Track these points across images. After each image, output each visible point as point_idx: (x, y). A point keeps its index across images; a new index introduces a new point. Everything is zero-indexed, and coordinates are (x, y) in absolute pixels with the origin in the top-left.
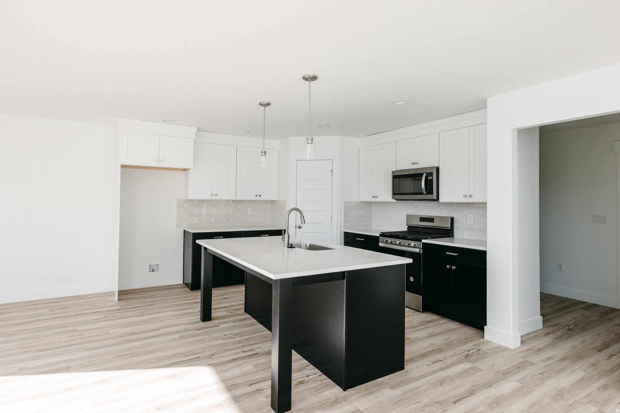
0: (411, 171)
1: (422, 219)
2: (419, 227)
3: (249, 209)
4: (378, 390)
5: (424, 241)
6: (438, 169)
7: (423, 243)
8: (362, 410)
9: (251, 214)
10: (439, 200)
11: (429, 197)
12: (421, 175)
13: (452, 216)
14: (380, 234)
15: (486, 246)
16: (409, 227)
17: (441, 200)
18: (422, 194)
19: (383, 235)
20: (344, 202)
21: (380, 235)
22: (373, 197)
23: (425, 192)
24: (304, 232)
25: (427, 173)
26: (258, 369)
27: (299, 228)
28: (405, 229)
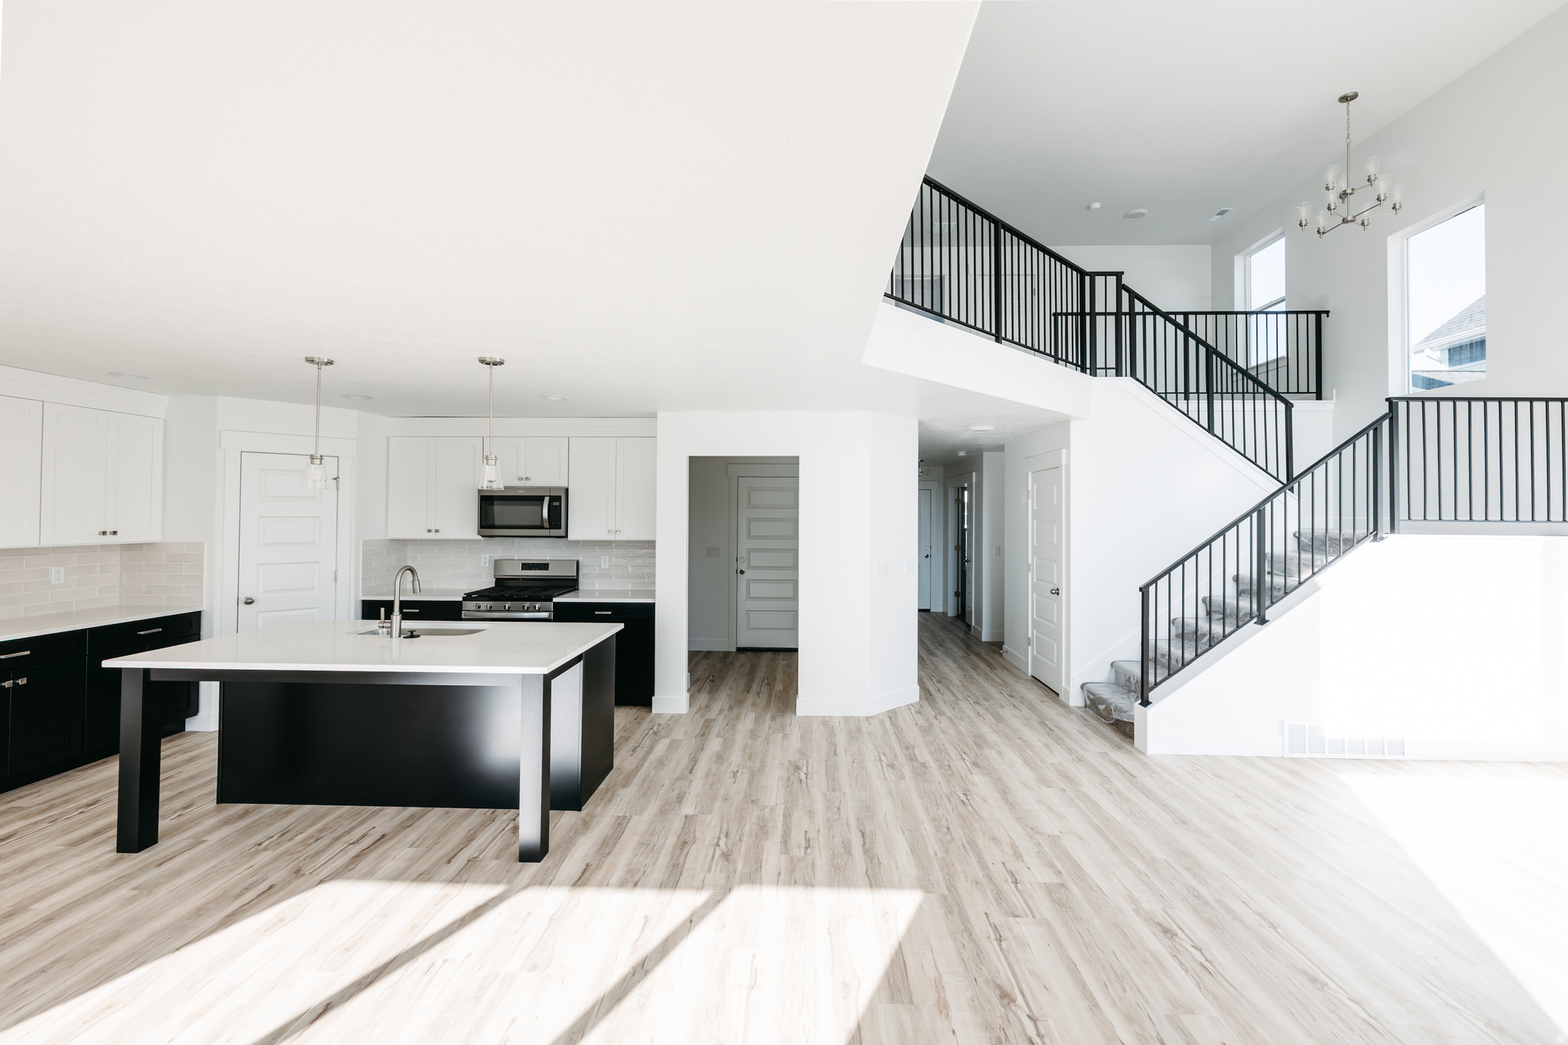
0: (520, 492)
1: (526, 566)
2: (518, 579)
3: (53, 569)
4: (613, 795)
5: (555, 600)
6: (567, 490)
7: (554, 603)
8: (622, 814)
9: (62, 582)
10: (567, 537)
11: (554, 532)
12: (541, 499)
13: (577, 559)
14: (463, 597)
15: (654, 597)
16: (499, 581)
17: (570, 537)
18: (542, 527)
19: (468, 597)
20: (363, 541)
21: (465, 599)
22: (429, 531)
23: (546, 525)
24: (260, 612)
25: (550, 496)
26: (427, 845)
27: (247, 603)
28: (490, 583)
